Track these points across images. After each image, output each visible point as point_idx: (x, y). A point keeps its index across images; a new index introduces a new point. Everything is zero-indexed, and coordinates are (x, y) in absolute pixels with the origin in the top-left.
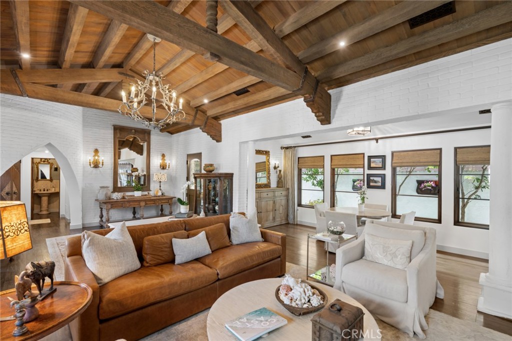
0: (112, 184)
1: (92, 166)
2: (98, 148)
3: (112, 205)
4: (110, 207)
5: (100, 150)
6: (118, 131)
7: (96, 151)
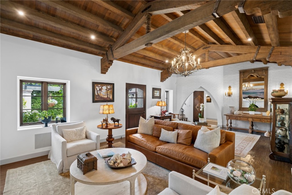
0: (239, 106)
1: (227, 95)
2: (231, 86)
3: (229, 117)
4: (228, 118)
5: (232, 86)
6: (242, 73)
7: (230, 87)
